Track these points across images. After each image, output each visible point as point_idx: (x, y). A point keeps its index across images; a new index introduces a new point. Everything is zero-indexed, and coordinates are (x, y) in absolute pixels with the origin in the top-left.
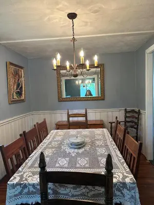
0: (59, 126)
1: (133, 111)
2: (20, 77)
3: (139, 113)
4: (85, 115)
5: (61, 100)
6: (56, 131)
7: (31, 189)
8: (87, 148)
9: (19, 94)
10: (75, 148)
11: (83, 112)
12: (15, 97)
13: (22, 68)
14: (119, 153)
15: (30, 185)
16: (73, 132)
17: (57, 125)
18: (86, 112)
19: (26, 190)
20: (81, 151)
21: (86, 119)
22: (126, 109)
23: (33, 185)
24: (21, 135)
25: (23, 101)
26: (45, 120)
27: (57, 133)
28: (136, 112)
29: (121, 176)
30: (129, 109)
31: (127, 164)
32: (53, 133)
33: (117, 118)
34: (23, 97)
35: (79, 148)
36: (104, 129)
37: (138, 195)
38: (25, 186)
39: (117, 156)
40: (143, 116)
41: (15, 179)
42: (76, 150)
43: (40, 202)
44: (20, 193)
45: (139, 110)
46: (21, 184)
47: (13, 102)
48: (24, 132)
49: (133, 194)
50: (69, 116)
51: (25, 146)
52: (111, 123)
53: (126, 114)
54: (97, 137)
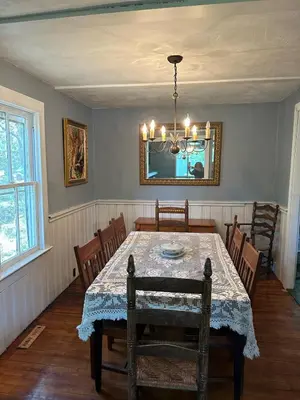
0: (141, 226)
1: (267, 207)
2: (81, 142)
3: (277, 211)
4: (186, 211)
5: (144, 182)
6: (137, 233)
7: (116, 301)
8: (187, 259)
9: (80, 170)
10: (170, 258)
11: (181, 204)
12: (74, 175)
13: (83, 126)
14: (233, 268)
15: (114, 296)
16: (164, 235)
17: (136, 223)
18: (187, 206)
19: (109, 303)
20: (178, 262)
21: (187, 217)
22: (255, 203)
23: (119, 297)
24: (96, 235)
25: (83, 182)
26: (122, 214)
27: (139, 236)
28: (272, 209)
29: (232, 294)
30: (261, 203)
31: (242, 281)
32: (133, 235)
33: (236, 217)
34: (84, 176)
35: (175, 259)
36: (215, 234)
37: (250, 318)
38: (108, 297)
39: (230, 271)
40: (283, 216)
41: (94, 289)
42: (171, 261)
43: (126, 319)
44: (101, 306)
45: (278, 206)
46: (102, 295)
47: (71, 184)
48: (99, 231)
49: (245, 316)
50: (158, 211)
51: (100, 249)
52: (228, 226)
53: (255, 211)
54: (202, 245)
